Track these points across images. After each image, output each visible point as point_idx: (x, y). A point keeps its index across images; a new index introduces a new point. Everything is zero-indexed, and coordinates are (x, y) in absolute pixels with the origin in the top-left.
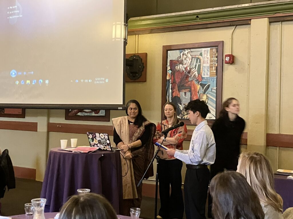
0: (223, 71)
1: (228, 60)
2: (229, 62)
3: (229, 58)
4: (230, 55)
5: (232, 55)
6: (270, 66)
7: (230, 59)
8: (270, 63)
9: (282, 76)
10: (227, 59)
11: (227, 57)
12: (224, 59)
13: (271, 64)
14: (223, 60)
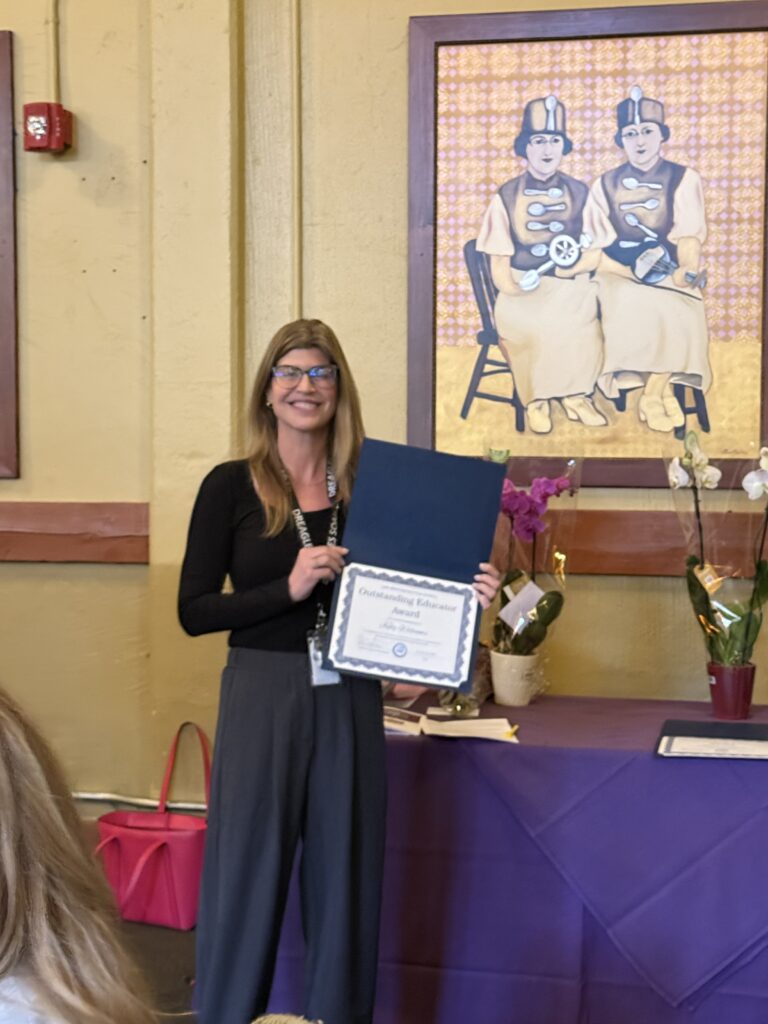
0: (15, 190)
1: (42, 131)
2: (44, 144)
3: (42, 120)
4: (48, 106)
5: (59, 106)
6: (249, 167)
7: (50, 128)
8: (249, 158)
9: (306, 221)
10: (37, 126)
11: (32, 114)
12: (20, 130)
13: (256, 161)
14: (14, 134)
